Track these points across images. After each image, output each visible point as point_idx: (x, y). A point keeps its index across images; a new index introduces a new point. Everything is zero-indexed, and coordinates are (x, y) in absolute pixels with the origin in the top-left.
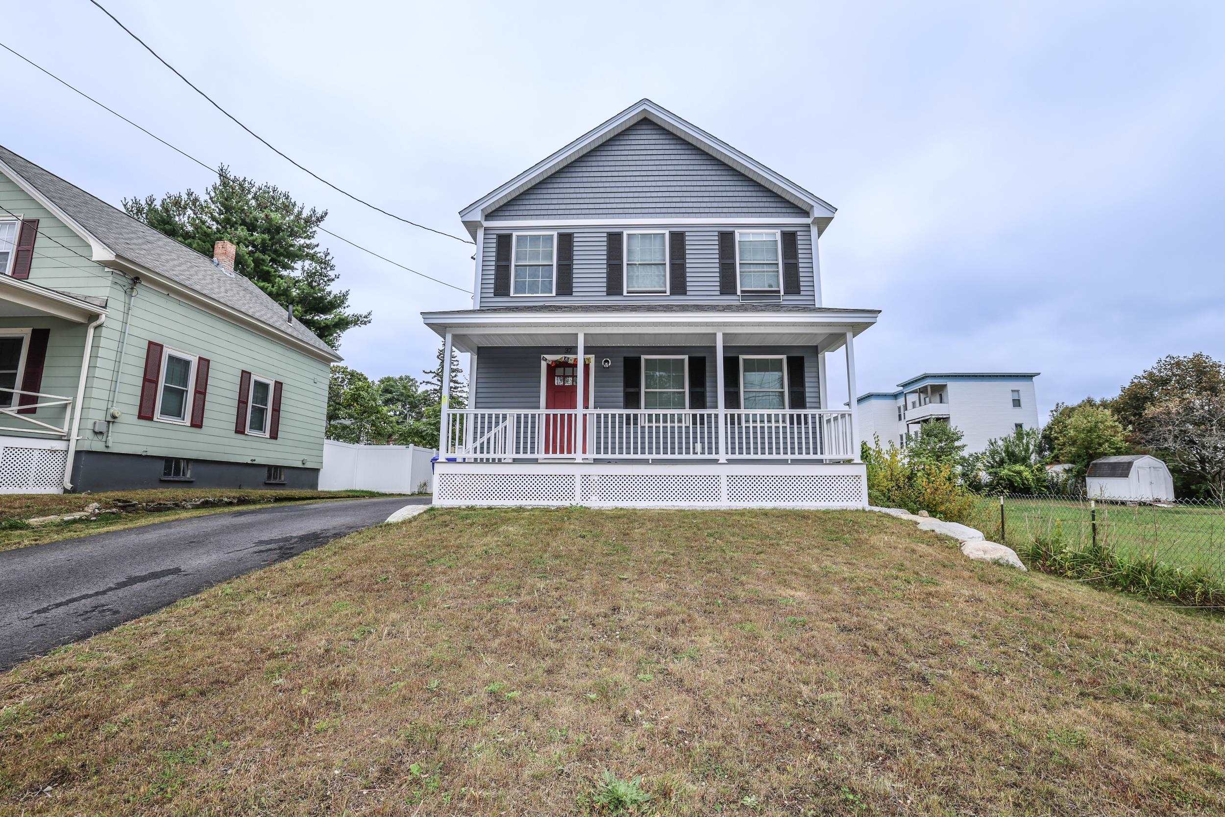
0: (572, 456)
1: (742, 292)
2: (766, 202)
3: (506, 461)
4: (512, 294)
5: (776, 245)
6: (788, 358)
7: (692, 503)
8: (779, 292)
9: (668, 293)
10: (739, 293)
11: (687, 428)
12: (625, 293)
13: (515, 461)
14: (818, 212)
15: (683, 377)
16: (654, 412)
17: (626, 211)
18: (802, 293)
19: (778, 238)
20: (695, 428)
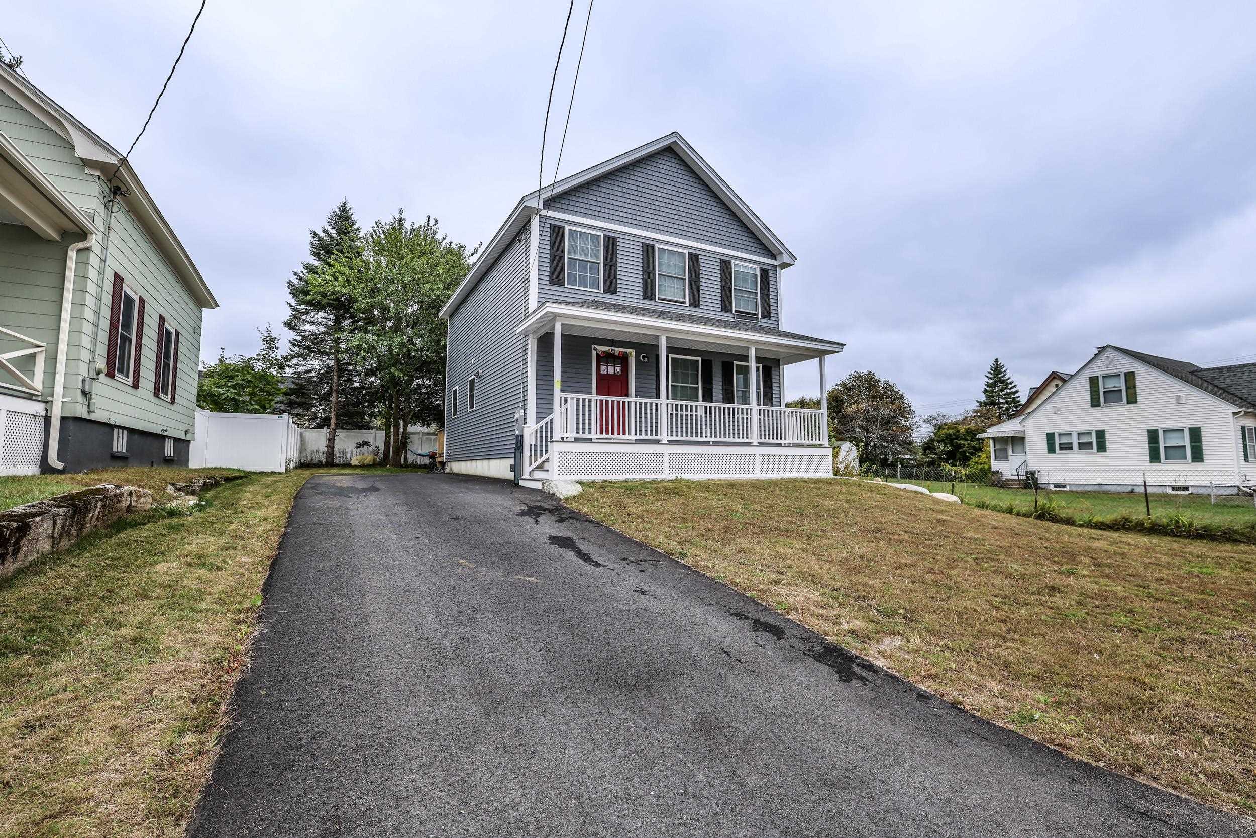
0: (627, 437)
1: (736, 311)
2: (750, 243)
3: (568, 440)
4: (566, 285)
5: (756, 278)
6: (763, 367)
7: (731, 475)
8: (757, 315)
9: (687, 304)
10: (734, 312)
11: (701, 416)
12: (657, 300)
13: (577, 440)
14: (786, 259)
15: (697, 375)
16: (679, 402)
17: (657, 227)
18: (772, 318)
19: (758, 272)
20: (706, 417)
